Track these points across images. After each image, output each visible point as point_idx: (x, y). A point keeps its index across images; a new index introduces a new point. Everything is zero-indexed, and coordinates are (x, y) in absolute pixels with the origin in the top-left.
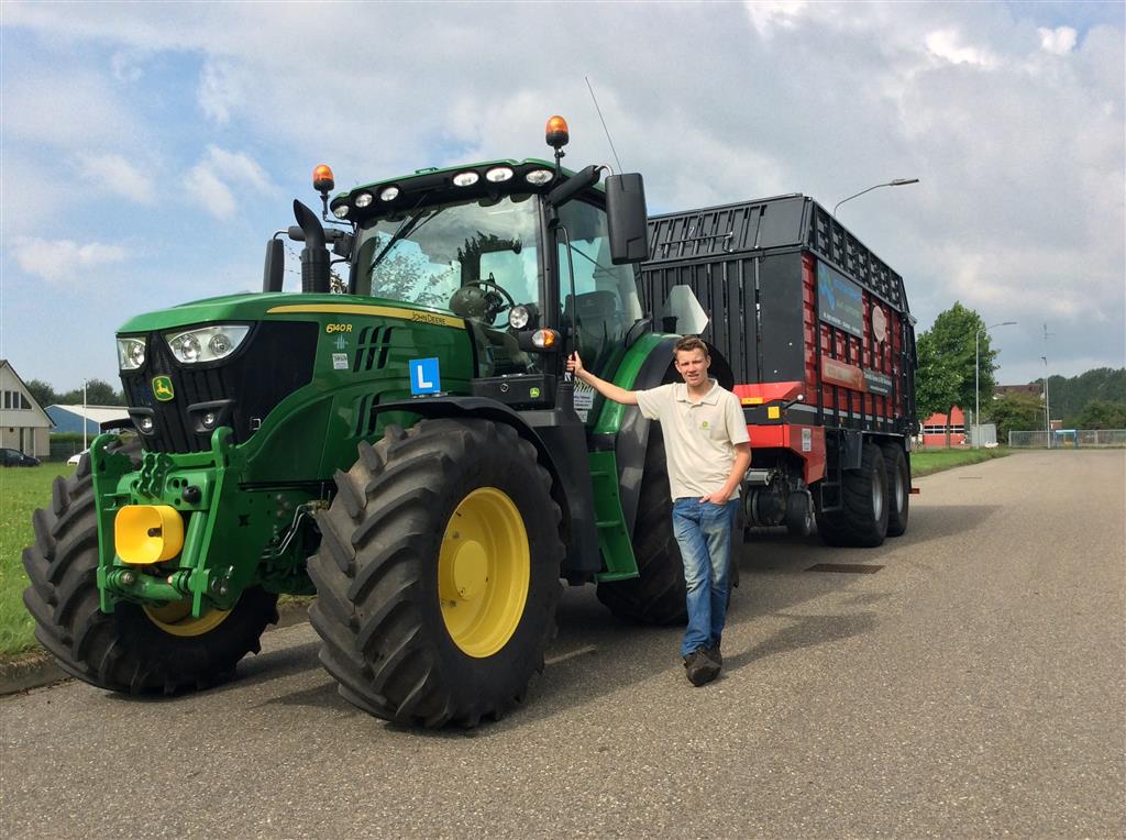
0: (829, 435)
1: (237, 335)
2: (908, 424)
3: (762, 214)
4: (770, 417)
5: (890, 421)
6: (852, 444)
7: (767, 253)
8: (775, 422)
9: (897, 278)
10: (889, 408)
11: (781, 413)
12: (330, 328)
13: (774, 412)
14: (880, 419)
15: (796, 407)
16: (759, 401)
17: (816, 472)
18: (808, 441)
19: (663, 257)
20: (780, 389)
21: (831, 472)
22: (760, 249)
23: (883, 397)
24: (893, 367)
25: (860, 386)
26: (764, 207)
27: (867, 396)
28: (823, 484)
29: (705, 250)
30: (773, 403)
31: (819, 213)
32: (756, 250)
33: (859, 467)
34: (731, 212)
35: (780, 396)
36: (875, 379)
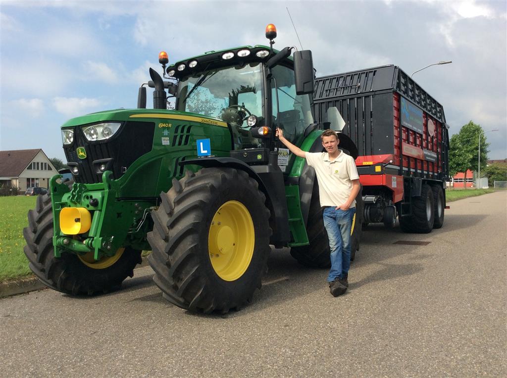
0: (406, 180)
1: (115, 128)
2: (445, 176)
3: (374, 75)
4: (376, 171)
5: (436, 174)
6: (417, 185)
7: (376, 93)
8: (378, 173)
9: (440, 106)
10: (435, 168)
11: (382, 169)
12: (161, 125)
13: (378, 169)
14: (431, 173)
15: (389, 166)
16: (371, 163)
17: (399, 198)
18: (395, 183)
19: (327, 96)
20: (381, 158)
21: (406, 197)
22: (373, 91)
23: (432, 163)
24: (437, 149)
25: (421, 157)
26: (375, 71)
27: (424, 162)
28: (402, 203)
29: (346, 93)
30: (378, 164)
31: (402, 74)
32: (371, 92)
33: (420, 195)
34: (359, 74)
35: (381, 161)
36: (429, 154)
